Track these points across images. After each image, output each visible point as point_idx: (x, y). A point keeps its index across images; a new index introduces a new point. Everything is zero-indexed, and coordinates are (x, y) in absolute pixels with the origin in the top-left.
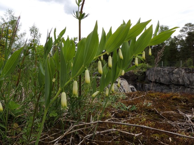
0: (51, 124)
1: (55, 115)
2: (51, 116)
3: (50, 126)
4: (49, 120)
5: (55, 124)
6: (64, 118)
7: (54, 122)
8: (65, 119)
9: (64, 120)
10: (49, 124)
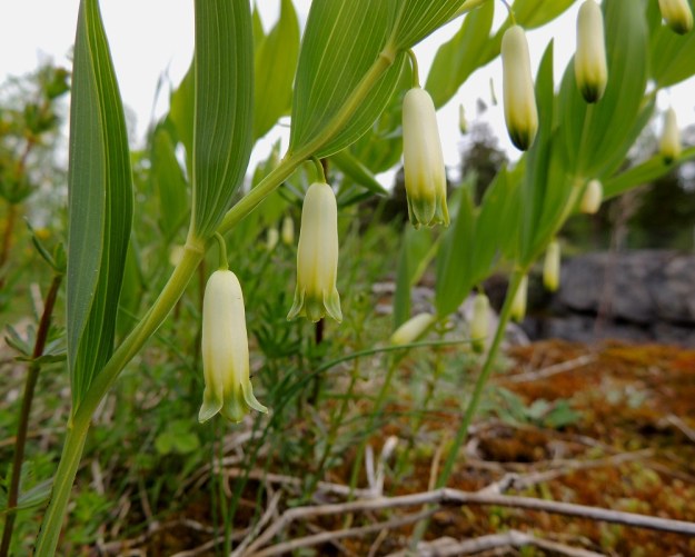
0: (164, 490)
1: (186, 444)
2: (163, 446)
3: (161, 505)
4: (158, 471)
5: (187, 490)
6: (232, 460)
7: (179, 483)
8: (240, 466)
9: (234, 472)
10: (156, 490)
